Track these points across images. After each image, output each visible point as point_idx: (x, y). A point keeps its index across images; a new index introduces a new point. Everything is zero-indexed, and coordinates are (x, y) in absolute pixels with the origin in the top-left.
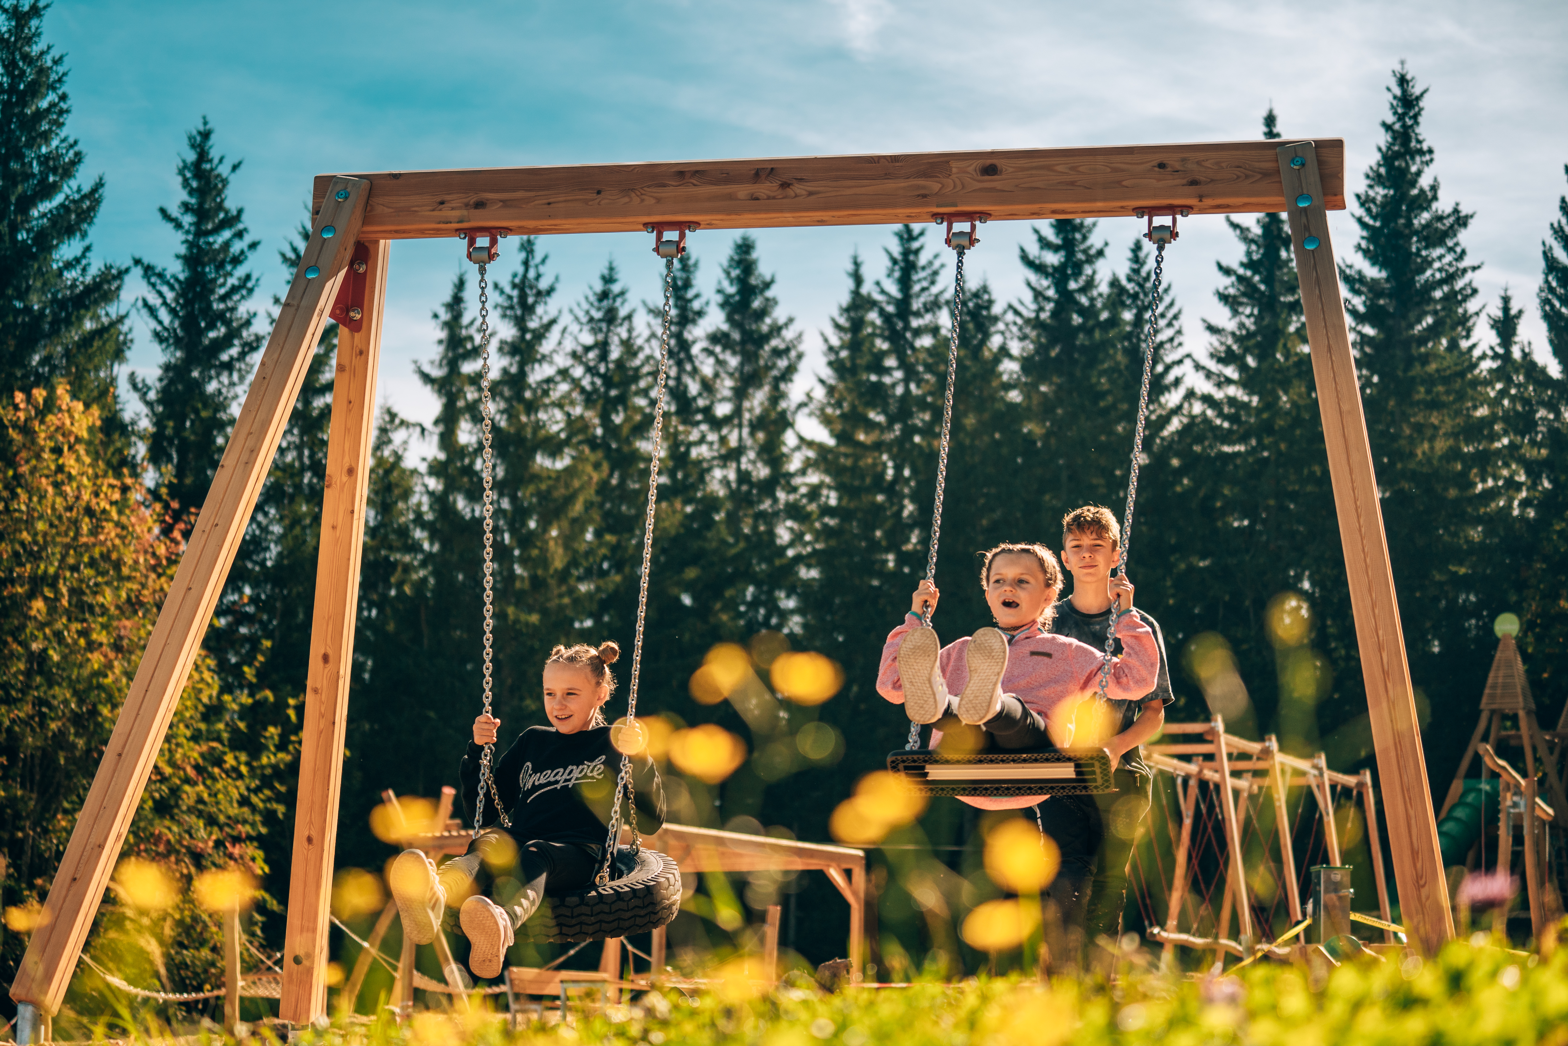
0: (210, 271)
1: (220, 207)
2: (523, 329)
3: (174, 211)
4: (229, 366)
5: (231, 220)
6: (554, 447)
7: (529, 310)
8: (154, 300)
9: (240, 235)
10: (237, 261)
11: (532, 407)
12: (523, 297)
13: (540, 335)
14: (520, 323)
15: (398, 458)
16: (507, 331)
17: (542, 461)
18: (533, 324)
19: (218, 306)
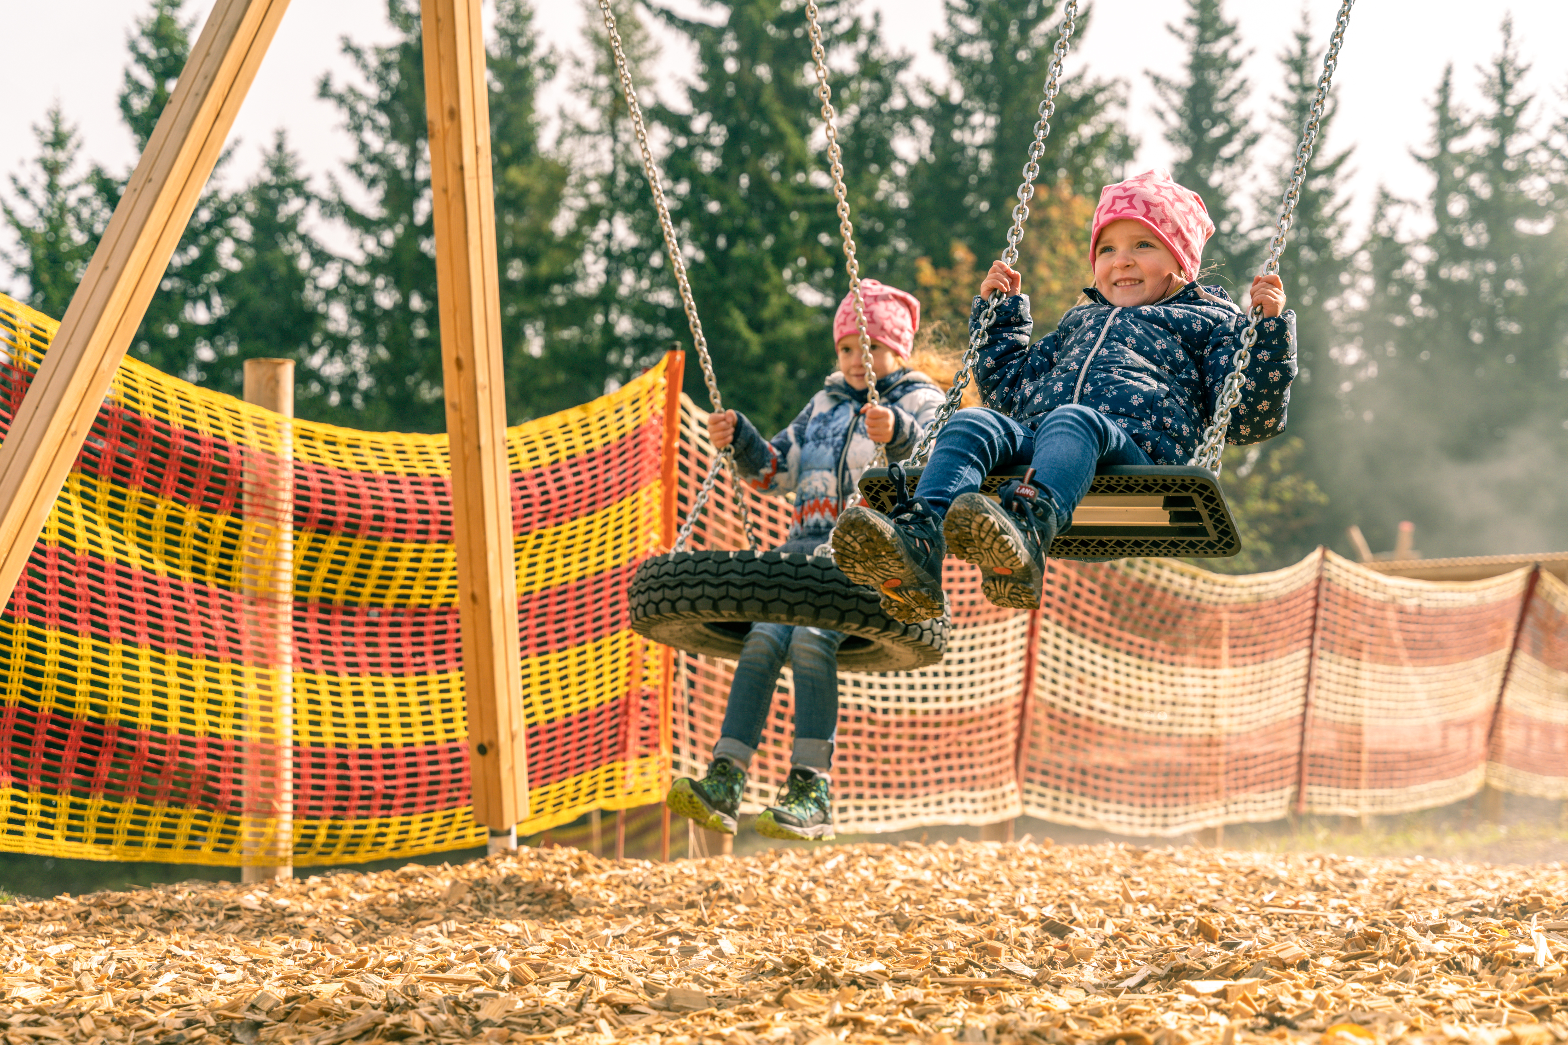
0: (1212, 76)
1: (1216, 19)
2: (1503, 105)
3: (1179, 24)
4: (1230, 161)
5: (1229, 30)
6: (1534, 211)
7: (1506, 86)
8: (1162, 106)
9: (1236, 42)
10: (1236, 65)
11: (1513, 176)
12: (1503, 75)
13: (1519, 108)
14: (1501, 99)
15: (1393, 230)
16: (1490, 108)
17: (1524, 226)
18: (1513, 99)
19: (1219, 107)
